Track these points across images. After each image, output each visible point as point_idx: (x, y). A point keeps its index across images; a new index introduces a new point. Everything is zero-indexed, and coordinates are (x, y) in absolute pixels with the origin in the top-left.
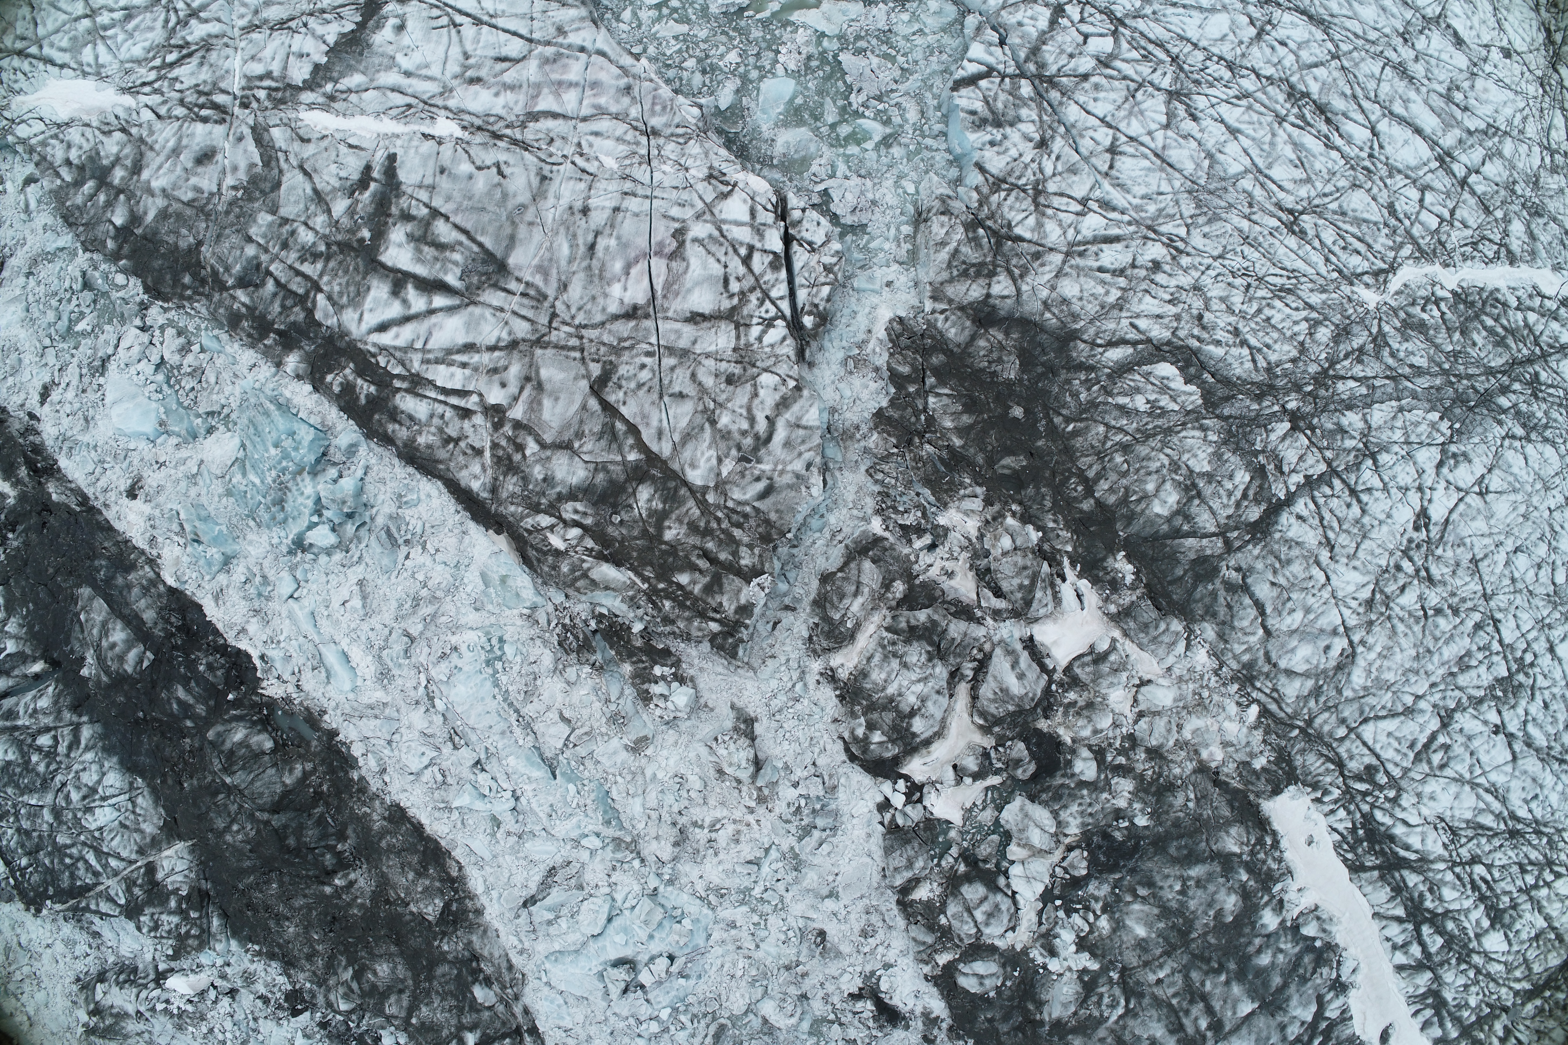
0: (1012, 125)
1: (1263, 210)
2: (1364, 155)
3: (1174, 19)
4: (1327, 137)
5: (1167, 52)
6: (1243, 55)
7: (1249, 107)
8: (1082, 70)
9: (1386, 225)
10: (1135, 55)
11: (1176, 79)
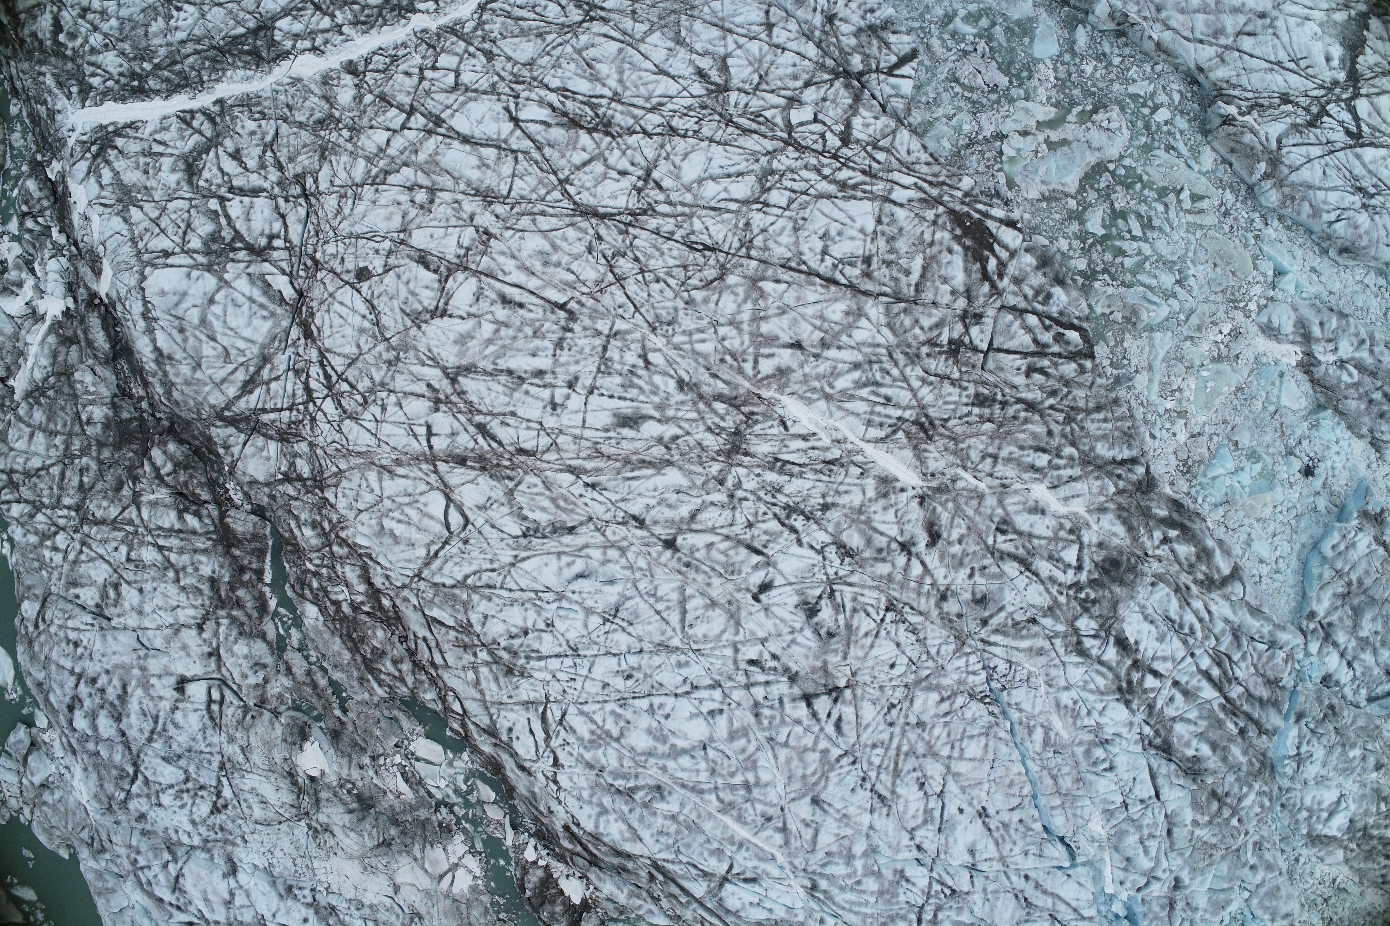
0: (860, 30)
1: (621, 12)
2: (524, 94)
3: (737, 158)
4: (566, 97)
5: (738, 126)
6: (662, 147)
7: (648, 99)
8: (813, 88)
9: (494, 42)
10: (768, 114)
11: (725, 103)
